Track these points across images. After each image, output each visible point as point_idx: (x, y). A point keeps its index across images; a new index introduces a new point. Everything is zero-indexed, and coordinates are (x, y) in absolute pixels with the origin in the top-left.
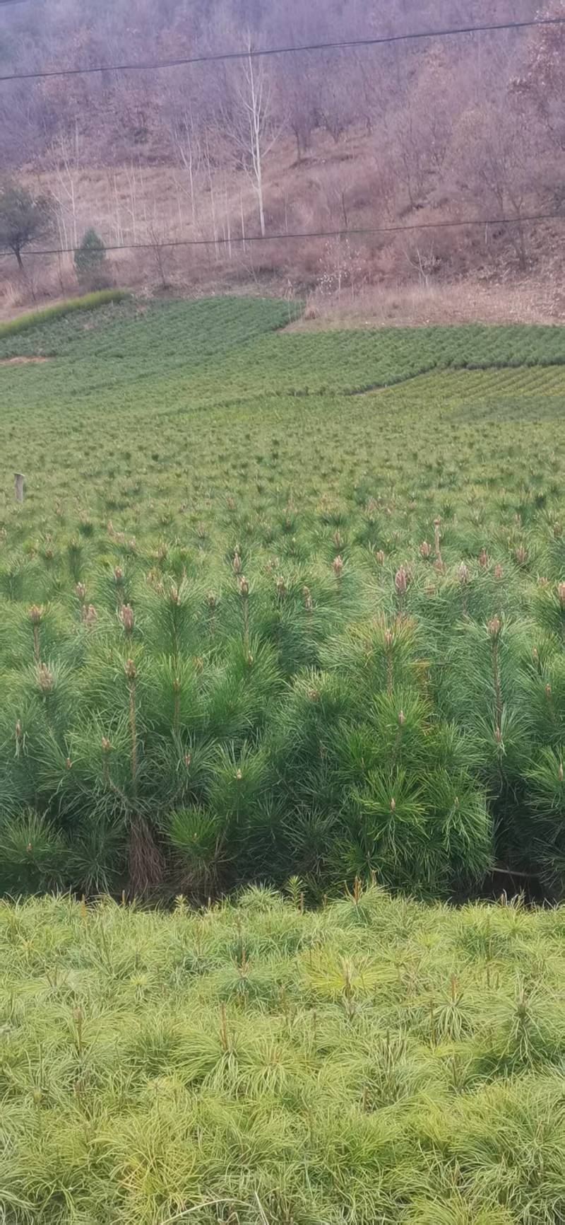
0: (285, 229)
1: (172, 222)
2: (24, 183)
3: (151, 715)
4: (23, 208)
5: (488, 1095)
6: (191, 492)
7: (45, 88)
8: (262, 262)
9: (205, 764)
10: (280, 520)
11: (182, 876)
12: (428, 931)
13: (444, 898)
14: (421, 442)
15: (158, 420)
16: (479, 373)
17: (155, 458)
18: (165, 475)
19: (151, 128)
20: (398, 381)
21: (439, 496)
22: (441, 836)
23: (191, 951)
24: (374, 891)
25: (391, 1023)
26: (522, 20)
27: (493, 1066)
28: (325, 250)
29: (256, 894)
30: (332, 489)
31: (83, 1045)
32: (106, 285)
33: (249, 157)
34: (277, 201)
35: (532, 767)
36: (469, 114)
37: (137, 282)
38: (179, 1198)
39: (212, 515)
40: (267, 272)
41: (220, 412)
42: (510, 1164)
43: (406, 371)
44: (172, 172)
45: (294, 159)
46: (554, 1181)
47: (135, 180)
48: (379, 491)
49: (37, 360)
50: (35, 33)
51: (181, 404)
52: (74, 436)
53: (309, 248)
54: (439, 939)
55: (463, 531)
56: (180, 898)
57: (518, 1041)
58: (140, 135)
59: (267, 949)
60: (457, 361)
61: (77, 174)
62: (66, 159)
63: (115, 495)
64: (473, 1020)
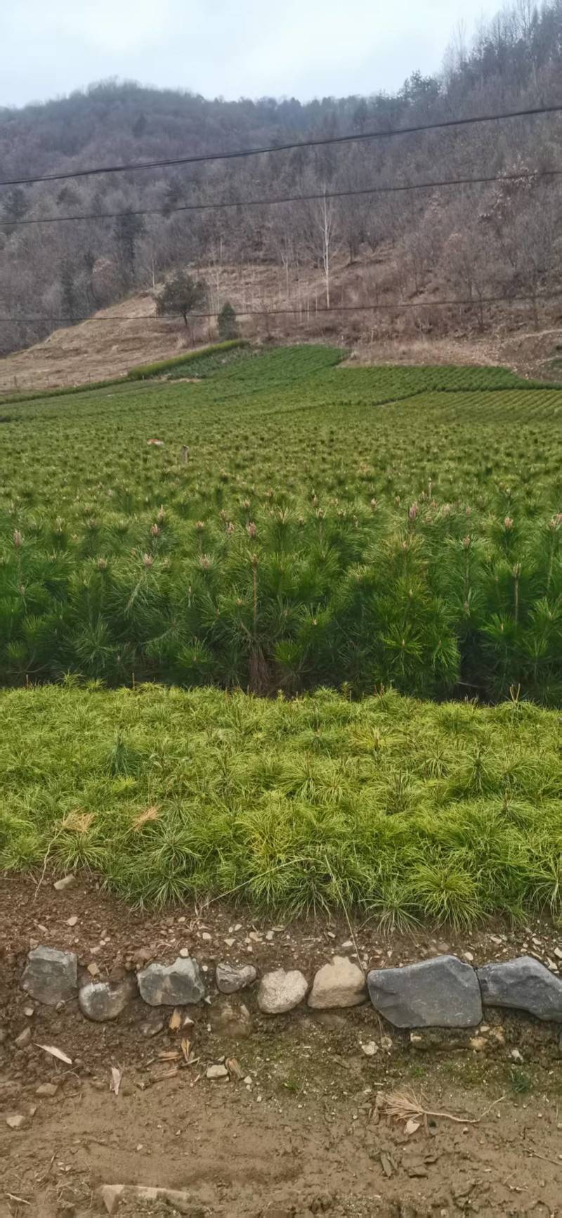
0: (341, 305)
1: (275, 299)
2: (190, 273)
3: (266, 587)
4: (189, 289)
5: (456, 809)
6: (284, 460)
7: (203, 215)
8: (327, 325)
9: (296, 616)
10: (337, 477)
11: (280, 679)
12: (422, 716)
13: (431, 698)
14: (417, 435)
15: (263, 418)
16: (451, 394)
17: (262, 439)
18: (267, 450)
19: (265, 241)
20: (403, 398)
21: (429, 466)
22: (430, 662)
23: (287, 721)
24: (391, 692)
25: (402, 767)
26: (489, 177)
27: (459, 793)
28: (364, 317)
29: (324, 691)
30: (366, 460)
31: (228, 770)
32: (235, 336)
33: (322, 260)
34: (337, 287)
35: (485, 625)
36: (454, 236)
37: (253, 335)
38: (282, 857)
39: (295, 473)
40: (330, 331)
41: (299, 414)
42: (470, 847)
43: (409, 392)
44: (276, 268)
45: (348, 261)
46: (495, 858)
47: (254, 273)
48: (394, 463)
49: (196, 381)
50: (198, 182)
51: (277, 408)
52: (215, 426)
53: (355, 317)
54: (429, 721)
55: (443, 487)
56: (280, 691)
57: (475, 780)
58: (258, 245)
59: (331, 722)
60: (440, 386)
61: (221, 269)
62: (214, 259)
63: (239, 460)
64: (449, 767)
